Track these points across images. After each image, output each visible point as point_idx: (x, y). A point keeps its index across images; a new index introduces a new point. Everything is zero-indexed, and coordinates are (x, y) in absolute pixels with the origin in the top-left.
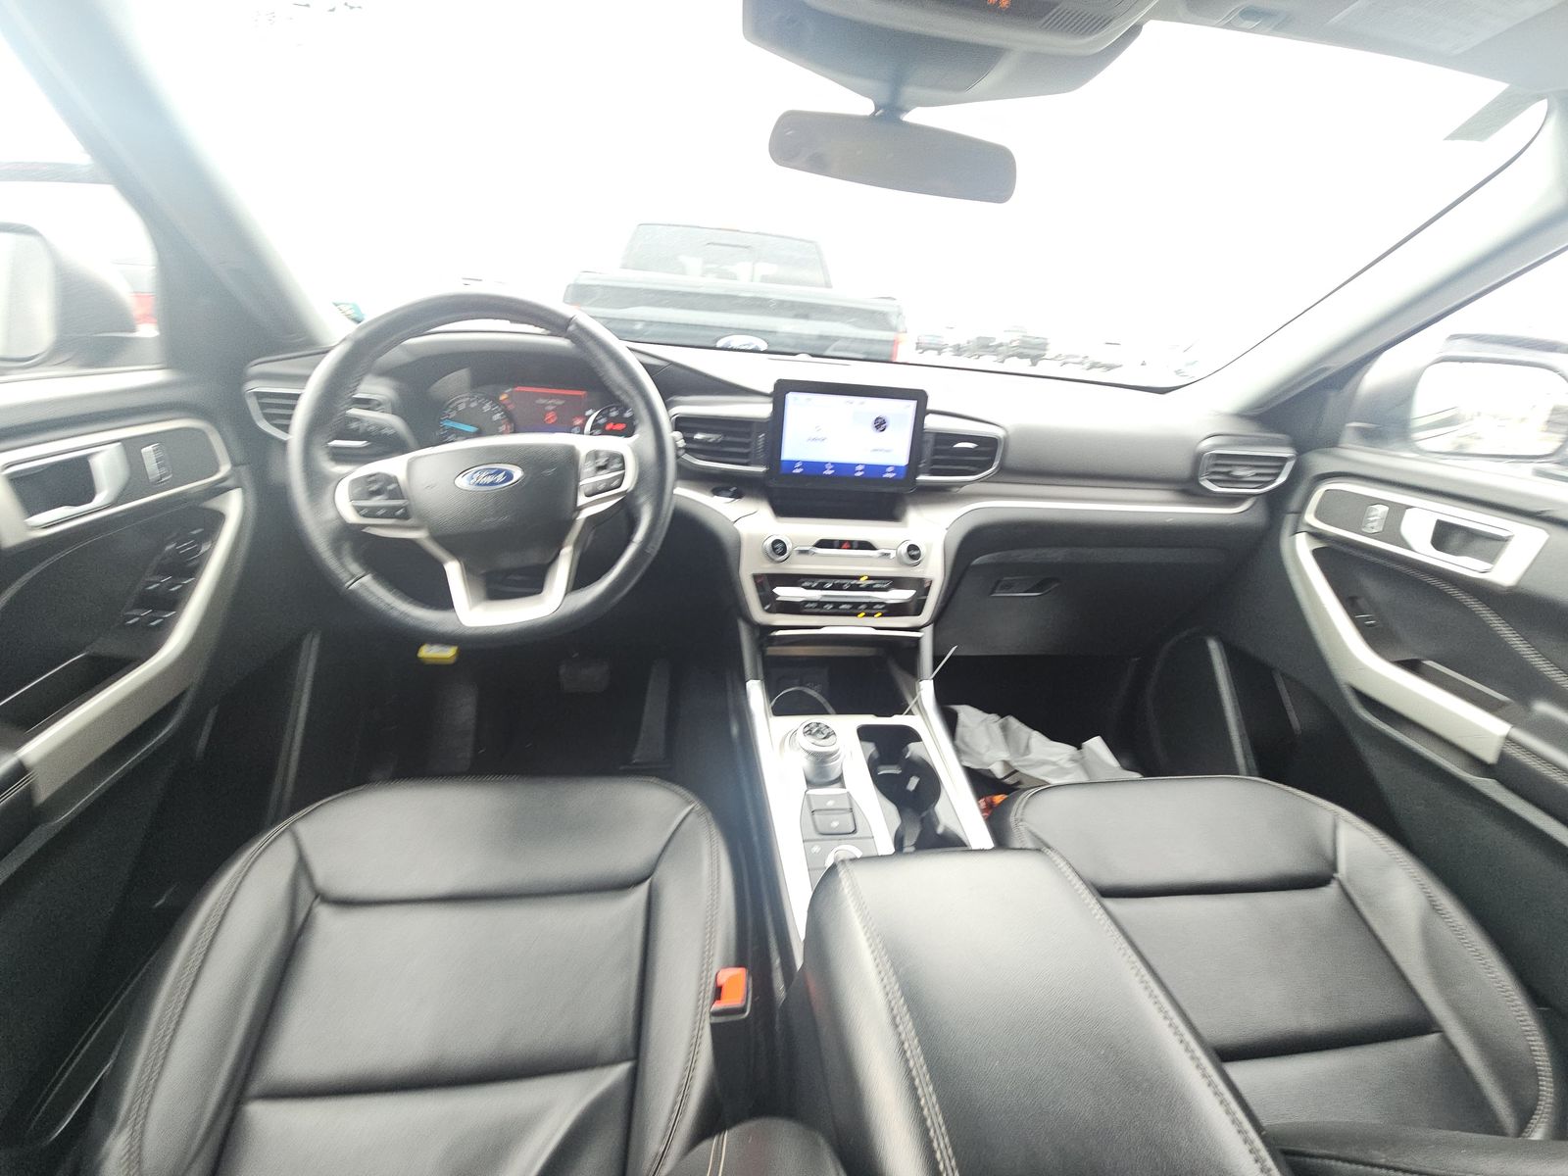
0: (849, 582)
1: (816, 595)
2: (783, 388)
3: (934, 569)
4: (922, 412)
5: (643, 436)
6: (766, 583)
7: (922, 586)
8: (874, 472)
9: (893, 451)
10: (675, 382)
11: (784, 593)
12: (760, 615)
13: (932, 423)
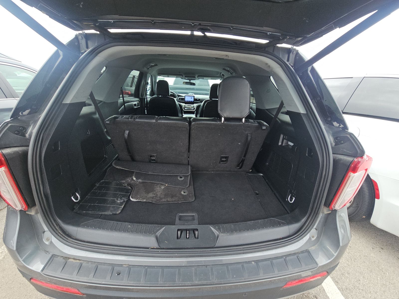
0: (190, 108)
1: (187, 109)
2: (185, 96)
3: (195, 107)
4: (194, 97)
5: (177, 98)
6: (184, 108)
7: (194, 108)
8: (191, 101)
9: (193, 100)
10: (179, 96)
11: (185, 108)
12: (184, 110)
13: (195, 98)
